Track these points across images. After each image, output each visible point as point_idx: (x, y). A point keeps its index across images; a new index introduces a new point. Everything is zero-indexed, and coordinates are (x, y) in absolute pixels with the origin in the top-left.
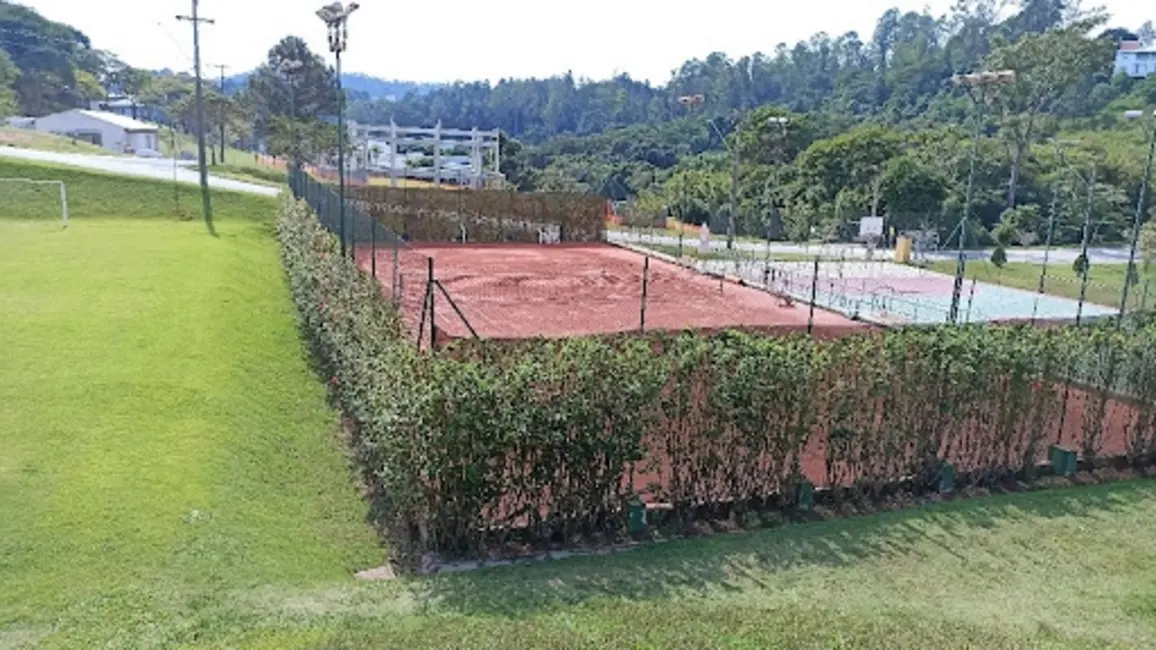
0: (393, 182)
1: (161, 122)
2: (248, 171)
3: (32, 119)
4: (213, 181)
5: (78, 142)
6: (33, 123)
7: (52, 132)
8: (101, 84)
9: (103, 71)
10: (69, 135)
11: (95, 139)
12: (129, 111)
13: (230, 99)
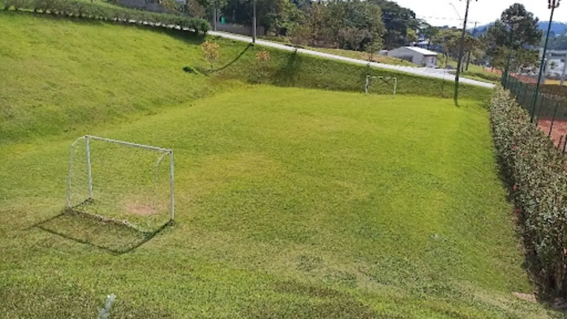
0: (562, 82)
1: (440, 51)
2: (479, 75)
3: (386, 51)
4: (461, 80)
5: (404, 61)
6: (387, 53)
7: (393, 57)
8: (417, 34)
9: (418, 28)
10: (400, 58)
11: (410, 59)
12: (427, 47)
13: (477, 39)
